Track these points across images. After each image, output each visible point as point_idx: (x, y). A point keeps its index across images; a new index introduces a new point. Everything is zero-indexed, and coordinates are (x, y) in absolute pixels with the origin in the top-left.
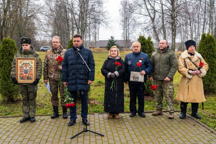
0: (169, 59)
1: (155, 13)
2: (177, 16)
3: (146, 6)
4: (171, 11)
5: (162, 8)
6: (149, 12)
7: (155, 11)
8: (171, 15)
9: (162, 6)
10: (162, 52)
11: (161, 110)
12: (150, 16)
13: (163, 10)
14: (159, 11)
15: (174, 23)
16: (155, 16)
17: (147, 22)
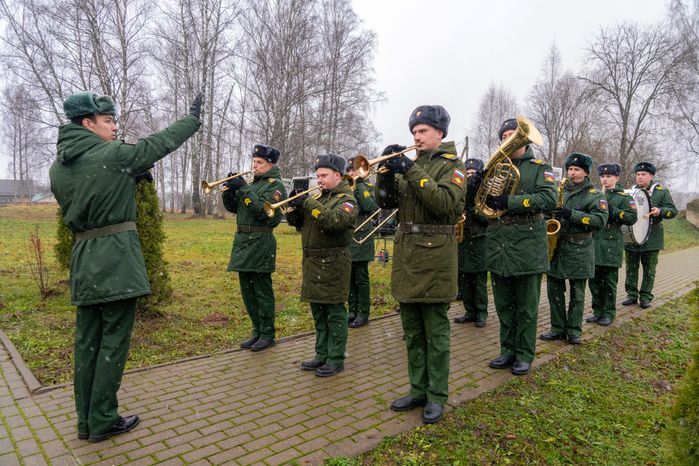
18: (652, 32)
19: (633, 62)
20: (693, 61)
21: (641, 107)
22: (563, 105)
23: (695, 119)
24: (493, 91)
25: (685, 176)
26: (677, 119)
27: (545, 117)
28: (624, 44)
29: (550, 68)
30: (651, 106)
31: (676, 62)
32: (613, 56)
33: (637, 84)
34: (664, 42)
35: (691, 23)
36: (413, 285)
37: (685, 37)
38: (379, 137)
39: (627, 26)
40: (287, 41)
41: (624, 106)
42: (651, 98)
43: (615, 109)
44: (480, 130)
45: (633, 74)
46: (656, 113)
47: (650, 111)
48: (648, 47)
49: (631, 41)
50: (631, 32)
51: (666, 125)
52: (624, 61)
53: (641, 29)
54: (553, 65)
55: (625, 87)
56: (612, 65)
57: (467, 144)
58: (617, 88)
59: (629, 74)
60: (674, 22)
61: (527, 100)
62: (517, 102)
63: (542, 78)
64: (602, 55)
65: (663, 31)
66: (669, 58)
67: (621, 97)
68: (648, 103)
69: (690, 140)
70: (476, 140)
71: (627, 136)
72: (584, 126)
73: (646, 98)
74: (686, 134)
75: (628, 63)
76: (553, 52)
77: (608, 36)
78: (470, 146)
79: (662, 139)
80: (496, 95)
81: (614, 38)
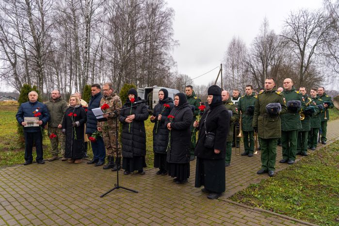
0: (62, 108)
1: (16, 57)
2: (43, 64)
3: (4, 48)
4: (37, 58)
5: (25, 53)
6: (8, 56)
7: (16, 56)
8: (38, 63)
9: (25, 50)
10: (54, 101)
11: (57, 155)
12: (10, 61)
13: (26, 56)
14: (22, 56)
15: (41, 71)
16: (16, 61)
17: (6, 67)
18: (315, 13)
19: (306, 28)
20: (335, 27)
21: (310, 50)
22: (270, 48)
23: (336, 55)
24: (234, 41)
25: (332, 84)
26: (328, 56)
27: (261, 54)
28: (302, 19)
29: (264, 29)
30: (315, 49)
31: (327, 28)
32: (297, 25)
33: (308, 39)
34: (322, 17)
35: (334, 7)
36: (269, 133)
37: (331, 15)
38: (176, 64)
39: (303, 10)
40: (130, 14)
41: (302, 49)
42: (315, 45)
43: (297, 51)
44: (228, 60)
45: (306, 33)
46: (318, 53)
47: (315, 52)
48: (314, 20)
49: (305, 17)
50: (305, 13)
51: (322, 59)
52: (302, 27)
53: (310, 11)
54: (265, 27)
55: (302, 40)
56: (296, 29)
57: (221, 68)
58: (298, 40)
59: (305, 34)
60: (325, 6)
61: (251, 45)
62: (246, 46)
63: (260, 34)
64: (291, 24)
65: (321, 13)
66: (324, 26)
67: (301, 45)
68: (314, 48)
69: (334, 65)
70: (226, 66)
71: (304, 64)
72: (280, 58)
73: (313, 45)
74: (332, 62)
75: (304, 28)
76: (265, 21)
77: (294, 14)
78: (223, 68)
79: (320, 65)
80: (236, 43)
81: (297, 16)
